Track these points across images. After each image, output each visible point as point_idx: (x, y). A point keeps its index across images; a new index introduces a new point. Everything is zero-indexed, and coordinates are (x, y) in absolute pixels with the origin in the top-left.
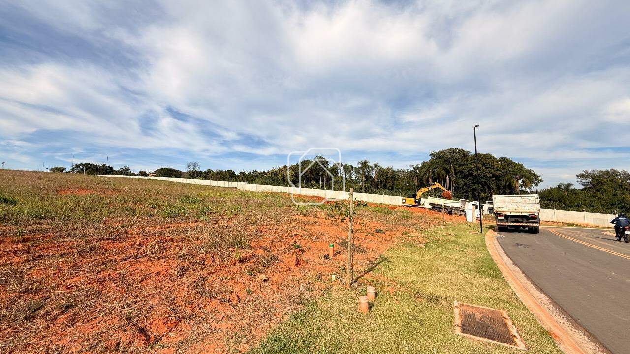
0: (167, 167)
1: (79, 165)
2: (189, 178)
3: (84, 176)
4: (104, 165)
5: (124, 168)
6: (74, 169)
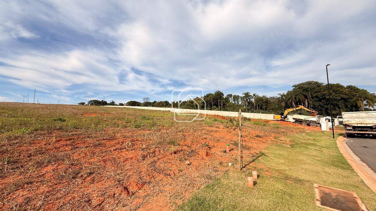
0: (133, 100)
1: (91, 101)
2: (144, 106)
3: (93, 107)
4: (103, 100)
5: (112, 102)
6: (89, 103)
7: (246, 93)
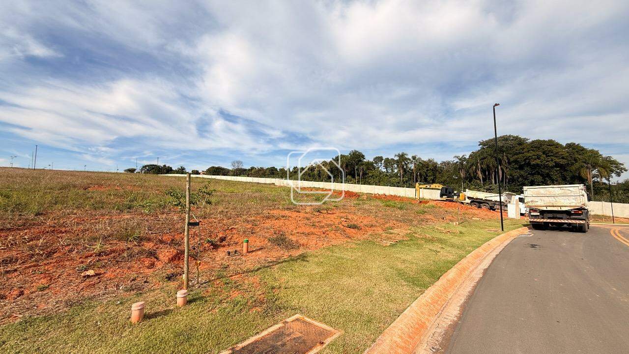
1: (145, 167)
5: (180, 168)
6: (142, 170)
7: (401, 154)
